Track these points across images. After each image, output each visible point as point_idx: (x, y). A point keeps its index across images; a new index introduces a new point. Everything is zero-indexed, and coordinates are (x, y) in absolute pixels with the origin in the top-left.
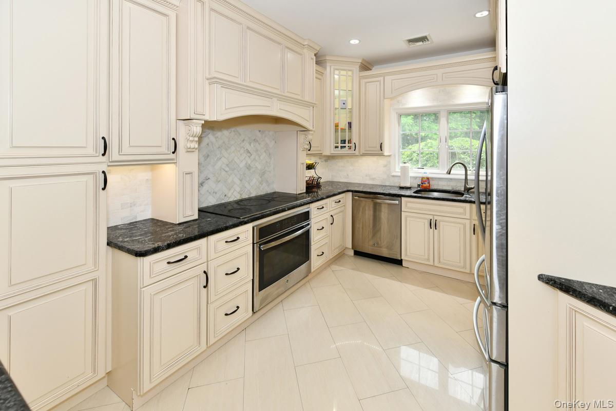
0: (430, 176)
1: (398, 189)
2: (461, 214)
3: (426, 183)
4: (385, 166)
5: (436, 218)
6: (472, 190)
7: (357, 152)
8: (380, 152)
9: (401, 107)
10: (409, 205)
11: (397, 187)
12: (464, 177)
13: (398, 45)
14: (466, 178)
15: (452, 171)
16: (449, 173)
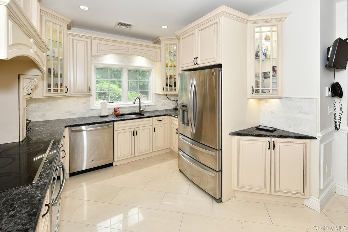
0: (119, 106)
1: (99, 117)
2: (148, 124)
3: (118, 111)
4: (85, 103)
5: (136, 129)
6: (143, 111)
7: (68, 94)
8: (89, 93)
9: (97, 62)
10: (119, 126)
11: (98, 116)
12: (139, 105)
13: (112, 23)
14: (140, 106)
15: (136, 102)
16: (135, 104)
